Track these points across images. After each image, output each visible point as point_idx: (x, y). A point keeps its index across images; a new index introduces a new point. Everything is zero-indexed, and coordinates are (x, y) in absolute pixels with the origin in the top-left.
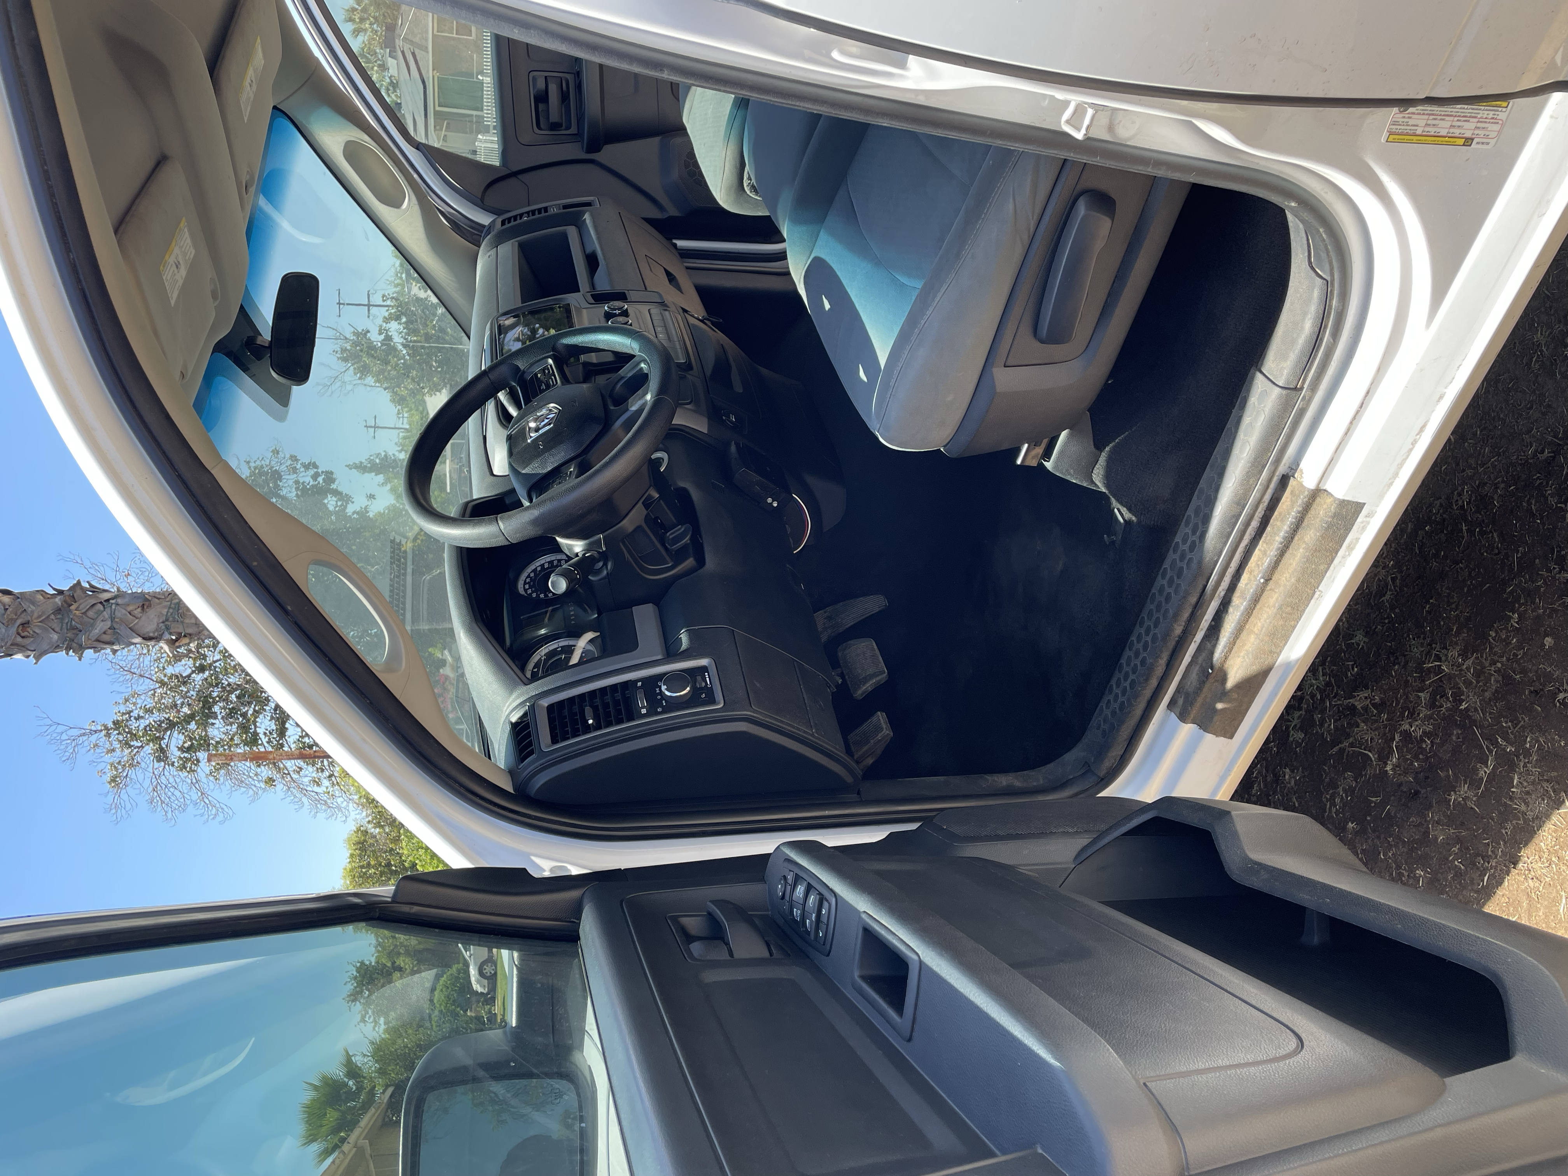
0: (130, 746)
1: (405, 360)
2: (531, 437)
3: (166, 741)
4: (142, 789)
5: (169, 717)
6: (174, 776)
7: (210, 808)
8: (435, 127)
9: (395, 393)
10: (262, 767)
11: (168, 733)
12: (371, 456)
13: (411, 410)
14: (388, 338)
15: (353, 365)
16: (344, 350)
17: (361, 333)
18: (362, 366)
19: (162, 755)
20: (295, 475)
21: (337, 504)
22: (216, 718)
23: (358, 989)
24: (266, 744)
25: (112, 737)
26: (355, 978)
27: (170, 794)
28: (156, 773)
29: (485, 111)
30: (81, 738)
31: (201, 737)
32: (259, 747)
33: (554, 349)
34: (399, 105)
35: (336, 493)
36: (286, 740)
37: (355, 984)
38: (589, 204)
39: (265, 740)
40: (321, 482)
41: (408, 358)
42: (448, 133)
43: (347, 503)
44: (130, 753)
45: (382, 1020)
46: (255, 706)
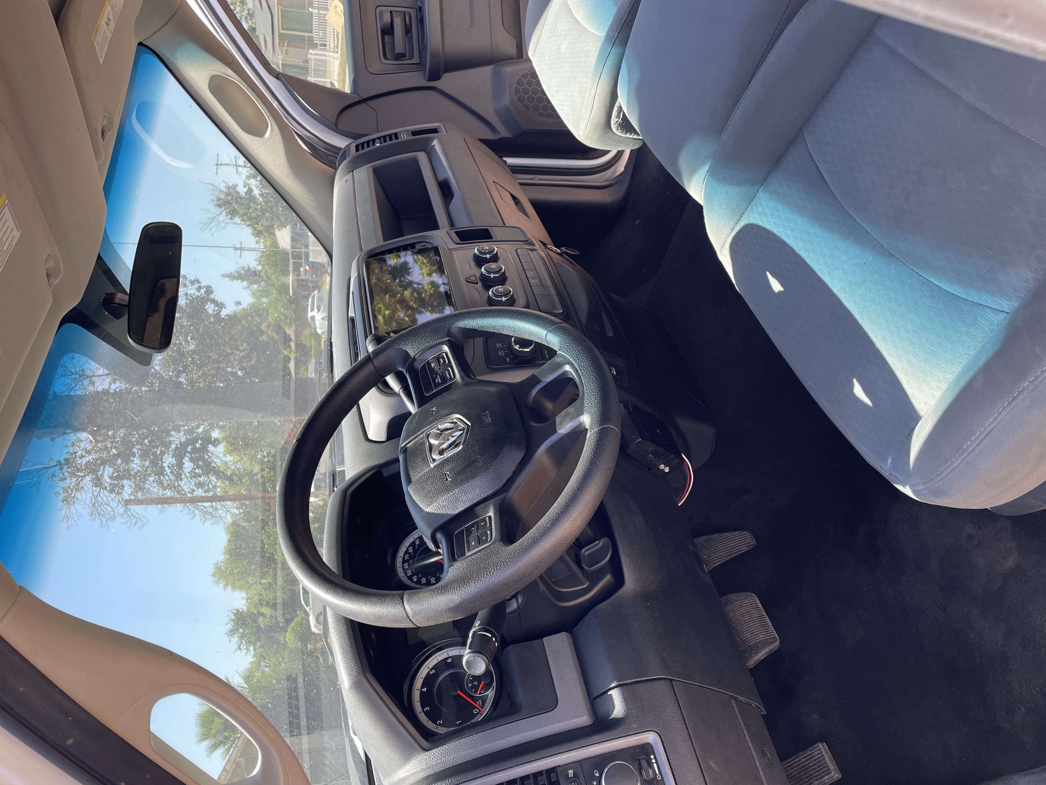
0: (76, 476)
1: (262, 206)
2: (434, 460)
3: (100, 472)
4: (85, 505)
5: (102, 456)
6: (106, 497)
7: (132, 518)
8: (279, 44)
9: (255, 229)
10: (167, 490)
11: (102, 467)
12: (238, 268)
13: (265, 237)
14: (250, 191)
15: (225, 209)
16: (219, 199)
17: (232, 187)
18: (232, 210)
19: (98, 482)
20: (185, 289)
21: (214, 308)
22: (134, 456)
23: (235, 627)
24: (169, 474)
25: (64, 469)
26: (233, 620)
27: (104, 509)
28: (95, 494)
29: (315, 33)
30: (42, 471)
31: (125, 470)
32: (165, 476)
33: (449, 334)
34: (254, 29)
35: (214, 302)
36: (183, 471)
37: (234, 625)
38: (435, 131)
39: (168, 471)
40: (203, 293)
41: (264, 204)
42: (288, 49)
43: (221, 308)
44: (76, 481)
45: (252, 648)
46: (161, 448)
